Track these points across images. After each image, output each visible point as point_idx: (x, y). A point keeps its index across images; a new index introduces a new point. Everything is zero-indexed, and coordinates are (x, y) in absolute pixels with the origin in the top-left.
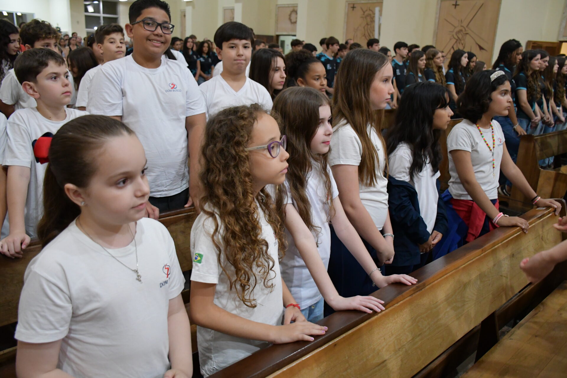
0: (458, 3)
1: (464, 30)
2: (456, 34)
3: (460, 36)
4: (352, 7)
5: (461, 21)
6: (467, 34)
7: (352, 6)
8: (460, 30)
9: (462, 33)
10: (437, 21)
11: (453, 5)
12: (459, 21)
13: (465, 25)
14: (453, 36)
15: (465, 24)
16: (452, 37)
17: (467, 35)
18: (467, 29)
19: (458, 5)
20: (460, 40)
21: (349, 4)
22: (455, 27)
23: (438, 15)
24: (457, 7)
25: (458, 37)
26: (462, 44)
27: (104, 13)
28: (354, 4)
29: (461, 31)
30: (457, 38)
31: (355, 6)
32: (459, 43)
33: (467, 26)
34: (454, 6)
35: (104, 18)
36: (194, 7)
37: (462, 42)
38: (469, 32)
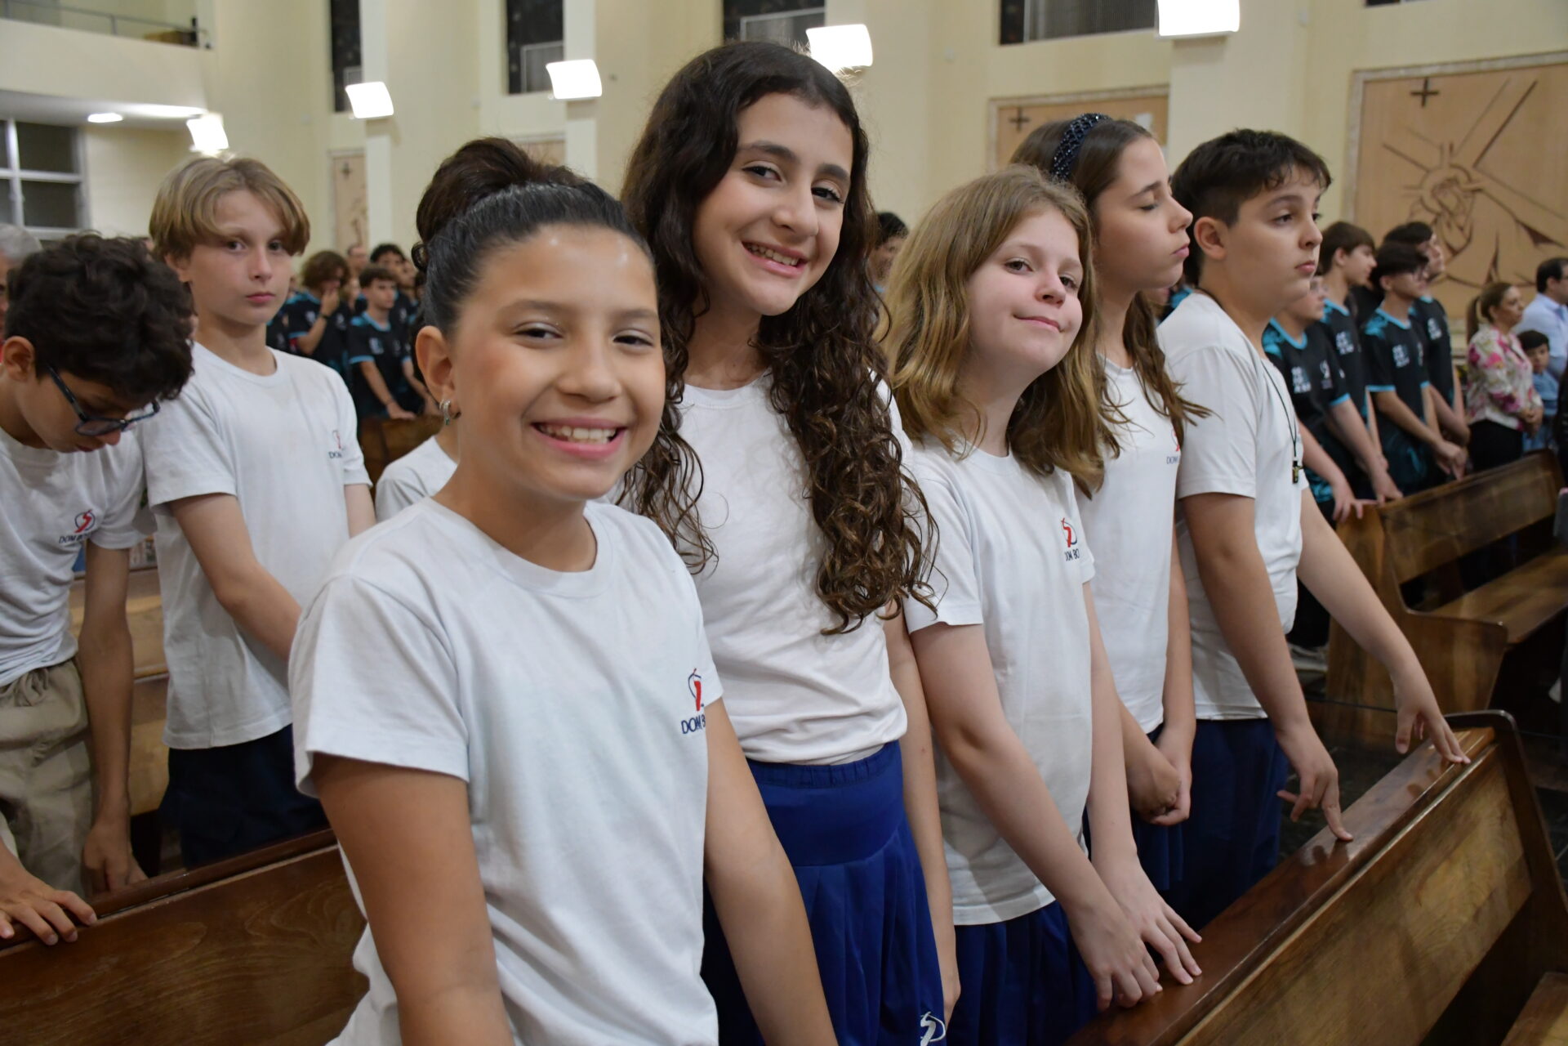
0: (1431, 88)
1: (1462, 177)
2: (1434, 195)
3: (1450, 201)
4: (1012, 121)
5: (1451, 148)
6: (1479, 190)
7: (1014, 114)
8: (1449, 180)
9: (1455, 189)
10: (1354, 152)
11: (1415, 94)
12: (1441, 148)
13: (1468, 164)
14: (1421, 201)
15: (1466, 158)
16: (1420, 206)
17: (1479, 197)
18: (1475, 175)
19: (1435, 93)
20: (1451, 214)
21: (1001, 109)
22: (1428, 171)
23: (1355, 135)
24: (1430, 100)
25: (1441, 204)
26: (1461, 229)
27: (24, 165)
28: (1020, 109)
29: (1452, 182)
30: (1437, 208)
31: (1025, 114)
32: (1449, 225)
33: (1475, 165)
34: (1418, 100)
35: (26, 184)
36: (396, 140)
37: (1461, 220)
38: (1485, 183)
